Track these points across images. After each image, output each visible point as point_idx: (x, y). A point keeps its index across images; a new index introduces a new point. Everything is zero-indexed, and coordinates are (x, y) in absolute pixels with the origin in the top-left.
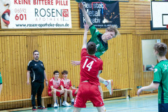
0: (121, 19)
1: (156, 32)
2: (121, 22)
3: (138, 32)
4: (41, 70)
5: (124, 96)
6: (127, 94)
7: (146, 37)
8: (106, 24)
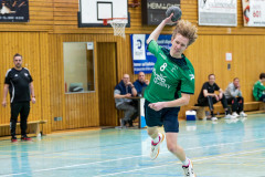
0: (30, 8)
1: (86, 30)
2: (30, 13)
3: (58, 30)
4: (23, 83)
5: (34, 132)
6: (39, 129)
7: (70, 37)
8: (6, 15)
